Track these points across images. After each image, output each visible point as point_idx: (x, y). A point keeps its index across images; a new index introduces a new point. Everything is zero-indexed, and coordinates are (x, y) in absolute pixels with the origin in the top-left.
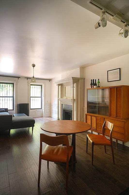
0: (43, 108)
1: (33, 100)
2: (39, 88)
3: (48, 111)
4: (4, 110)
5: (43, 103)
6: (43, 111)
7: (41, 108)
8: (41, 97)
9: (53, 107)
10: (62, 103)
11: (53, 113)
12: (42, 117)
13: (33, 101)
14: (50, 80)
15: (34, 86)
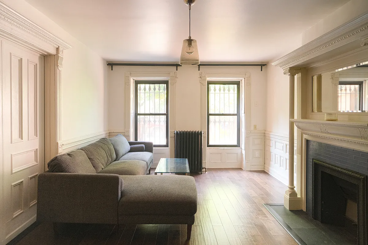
0: (243, 145)
1: (215, 122)
2: (232, 91)
3: (257, 154)
4: (142, 147)
5: (243, 130)
6: (244, 152)
7: (238, 145)
8: (238, 114)
9: (272, 143)
10: (305, 136)
11: (272, 163)
12: (241, 169)
13: (217, 124)
14: (263, 65)
15: (217, 86)
